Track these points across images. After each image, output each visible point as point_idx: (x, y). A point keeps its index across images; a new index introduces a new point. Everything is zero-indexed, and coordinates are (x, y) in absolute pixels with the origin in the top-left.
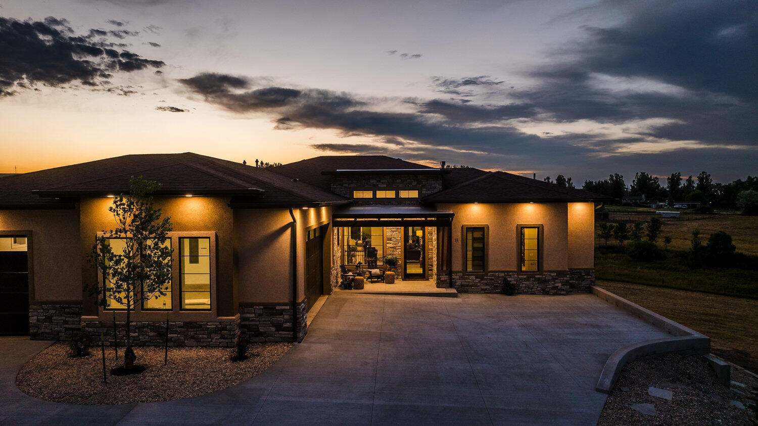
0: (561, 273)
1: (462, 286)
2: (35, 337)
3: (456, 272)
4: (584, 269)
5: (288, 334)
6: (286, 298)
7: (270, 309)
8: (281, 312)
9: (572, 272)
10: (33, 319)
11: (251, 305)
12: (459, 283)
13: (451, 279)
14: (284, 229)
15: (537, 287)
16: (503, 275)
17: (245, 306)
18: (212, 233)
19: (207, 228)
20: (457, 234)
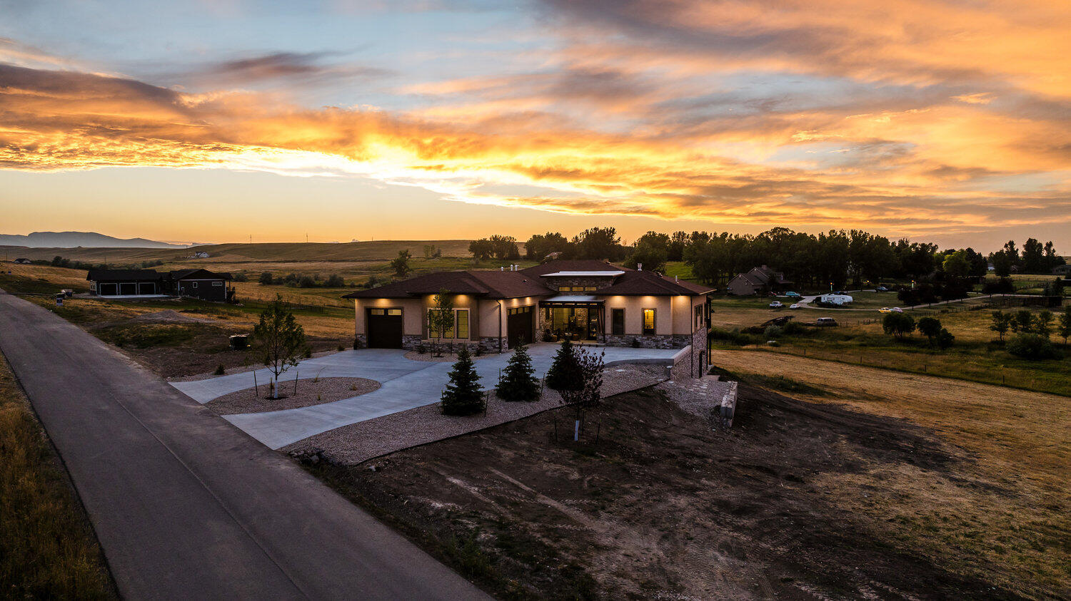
0: (667, 337)
1: (611, 342)
2: (405, 349)
3: (608, 334)
4: (685, 335)
5: (497, 350)
6: (498, 336)
7: (491, 339)
8: (495, 341)
9: (674, 336)
10: (404, 342)
11: (484, 338)
12: (609, 340)
13: (604, 338)
14: (496, 307)
15: (653, 344)
16: (633, 336)
17: (481, 338)
18: (469, 309)
19: (467, 307)
20: (609, 314)
